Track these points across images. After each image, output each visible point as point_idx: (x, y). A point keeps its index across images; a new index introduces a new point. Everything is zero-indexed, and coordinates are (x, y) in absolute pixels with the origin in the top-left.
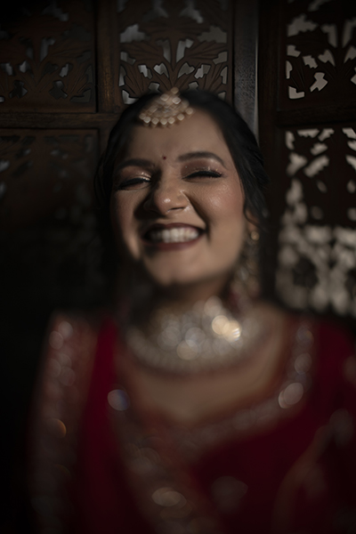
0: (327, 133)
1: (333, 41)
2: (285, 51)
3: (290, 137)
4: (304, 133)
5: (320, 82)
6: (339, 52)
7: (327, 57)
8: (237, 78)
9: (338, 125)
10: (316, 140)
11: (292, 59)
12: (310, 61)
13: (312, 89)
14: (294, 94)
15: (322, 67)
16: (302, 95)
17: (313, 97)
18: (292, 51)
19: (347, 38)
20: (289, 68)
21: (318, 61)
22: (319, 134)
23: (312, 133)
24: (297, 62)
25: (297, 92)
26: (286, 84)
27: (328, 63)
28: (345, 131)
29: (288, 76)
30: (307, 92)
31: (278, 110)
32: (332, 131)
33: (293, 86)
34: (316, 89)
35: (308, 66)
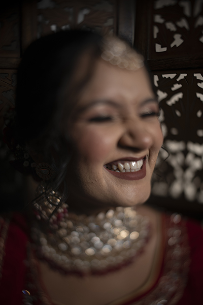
0: (182, 76)
1: (187, 12)
2: (153, 19)
3: (156, 78)
4: (167, 76)
5: (178, 41)
6: (192, 20)
7: (183, 23)
9: (190, 70)
10: (174, 81)
11: (158, 25)
12: (170, 26)
13: (172, 45)
14: (159, 48)
15: (180, 30)
16: (165, 49)
18: (158, 19)
19: (197, 10)
20: (156, 30)
21: (177, 26)
22: (177, 77)
23: (172, 76)
24: (161, 27)
25: (162, 47)
26: (154, 42)
27: (184, 28)
28: (195, 75)
29: (155, 36)
30: (169, 47)
31: (148, 59)
32: (186, 75)
33: (159, 43)
34: (175, 46)
35: (169, 30)
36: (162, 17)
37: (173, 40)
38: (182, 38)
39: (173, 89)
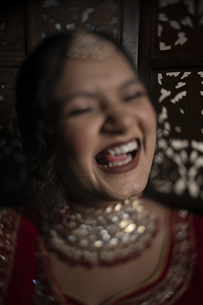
0: (186, 74)
1: (191, 10)
2: (157, 17)
3: (160, 76)
4: (171, 74)
5: (182, 39)
6: (195, 18)
7: (187, 22)
8: (125, 35)
10: (178, 79)
11: (162, 23)
12: (175, 25)
13: (176, 44)
14: (163, 47)
15: (184, 29)
16: (169, 48)
18: (163, 17)
20: (160, 29)
21: (181, 25)
22: (181, 75)
23: (176, 74)
24: (165, 25)
26: (158, 40)
27: (188, 27)
28: (199, 73)
29: (159, 35)
30: (173, 46)
31: (152, 58)
32: (190, 73)
33: (163, 42)
34: (179, 44)
35: (173, 28)
36: (167, 16)
37: (177, 38)
38: (186, 36)
39: (177, 87)
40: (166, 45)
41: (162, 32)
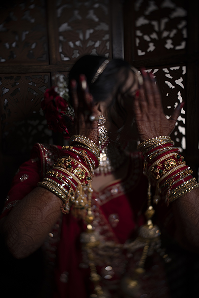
0: (156, 70)
1: (156, 28)
2: (135, 33)
5: (152, 48)
6: (159, 33)
7: (154, 36)
8: (115, 46)
9: (160, 67)
11: (139, 37)
12: (147, 38)
13: (148, 50)
14: (140, 53)
15: (153, 40)
16: (144, 53)
17: (149, 54)
18: (139, 33)
19: (163, 27)
20: (138, 41)
21: (151, 38)
22: (152, 71)
23: (149, 71)
24: (141, 38)
26: (137, 48)
27: (155, 39)
28: (164, 69)
29: (137, 45)
30: (146, 52)
31: (134, 60)
32: (157, 70)
33: (140, 49)
34: (150, 51)
35: (146, 41)
36: (141, 32)
37: (148, 47)
38: (154, 45)
40: (142, 51)
41: (139, 43)
